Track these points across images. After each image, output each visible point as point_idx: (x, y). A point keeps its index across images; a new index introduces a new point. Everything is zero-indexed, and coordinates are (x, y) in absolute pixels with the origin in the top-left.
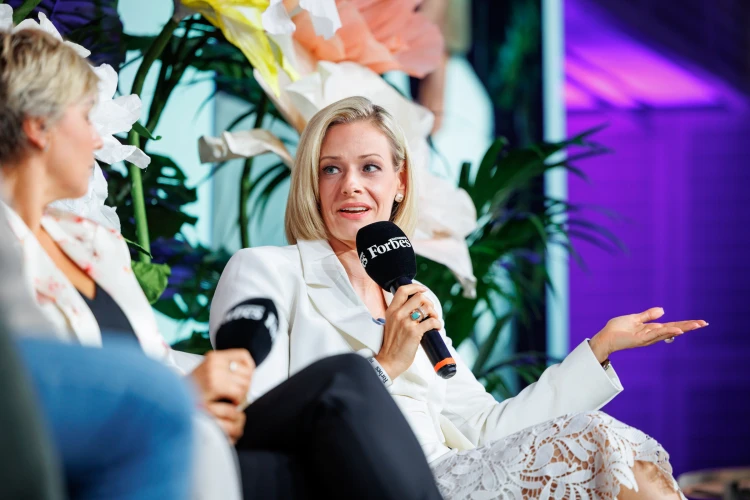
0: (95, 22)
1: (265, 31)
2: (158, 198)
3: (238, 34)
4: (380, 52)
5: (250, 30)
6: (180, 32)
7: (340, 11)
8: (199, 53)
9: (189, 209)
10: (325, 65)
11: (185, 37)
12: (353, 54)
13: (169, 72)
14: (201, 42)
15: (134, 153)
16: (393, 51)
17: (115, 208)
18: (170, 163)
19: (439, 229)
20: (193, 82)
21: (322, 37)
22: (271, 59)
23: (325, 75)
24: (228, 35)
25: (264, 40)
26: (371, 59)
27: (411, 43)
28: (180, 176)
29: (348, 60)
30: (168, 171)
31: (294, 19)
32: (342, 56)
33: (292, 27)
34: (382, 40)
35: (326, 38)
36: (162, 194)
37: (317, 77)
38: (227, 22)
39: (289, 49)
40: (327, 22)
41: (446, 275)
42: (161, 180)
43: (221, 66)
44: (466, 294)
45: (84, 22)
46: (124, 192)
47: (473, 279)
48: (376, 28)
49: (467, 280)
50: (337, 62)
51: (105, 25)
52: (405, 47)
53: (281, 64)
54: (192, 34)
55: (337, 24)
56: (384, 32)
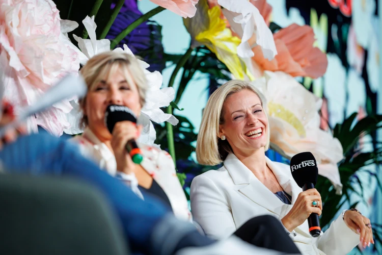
0: (151, 48)
1: (237, 55)
2: (179, 138)
3: (224, 56)
4: (296, 67)
5: (230, 54)
6: (193, 53)
7: (276, 45)
8: (203, 64)
9: (194, 144)
10: (268, 73)
11: (196, 56)
12: (283, 67)
13: (187, 73)
14: (204, 58)
15: (171, 118)
16: (302, 66)
17: (160, 145)
18: (186, 120)
19: (324, 159)
20: (199, 79)
21: (267, 60)
22: (240, 69)
23: (268, 78)
24: (219, 56)
25: (237, 60)
26: (291, 70)
27: (311, 62)
28: (191, 127)
29: (280, 70)
30: (185, 124)
31: (253, 49)
32: (276, 67)
33: (252, 54)
34: (297, 61)
35: (270, 60)
36: (182, 136)
37: (264, 79)
38: (218, 50)
39: (250, 65)
40: (270, 52)
41: (327, 182)
42: (182, 129)
43: (213, 71)
44: (337, 193)
45: (145, 47)
46: (162, 135)
47: (341, 185)
48: (294, 54)
49: (338, 185)
50: (274, 71)
51: (156, 50)
52: (309, 64)
53: (245, 71)
54: (200, 54)
55: (275, 53)
56: (298, 56)
